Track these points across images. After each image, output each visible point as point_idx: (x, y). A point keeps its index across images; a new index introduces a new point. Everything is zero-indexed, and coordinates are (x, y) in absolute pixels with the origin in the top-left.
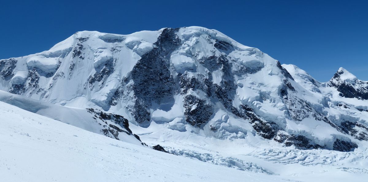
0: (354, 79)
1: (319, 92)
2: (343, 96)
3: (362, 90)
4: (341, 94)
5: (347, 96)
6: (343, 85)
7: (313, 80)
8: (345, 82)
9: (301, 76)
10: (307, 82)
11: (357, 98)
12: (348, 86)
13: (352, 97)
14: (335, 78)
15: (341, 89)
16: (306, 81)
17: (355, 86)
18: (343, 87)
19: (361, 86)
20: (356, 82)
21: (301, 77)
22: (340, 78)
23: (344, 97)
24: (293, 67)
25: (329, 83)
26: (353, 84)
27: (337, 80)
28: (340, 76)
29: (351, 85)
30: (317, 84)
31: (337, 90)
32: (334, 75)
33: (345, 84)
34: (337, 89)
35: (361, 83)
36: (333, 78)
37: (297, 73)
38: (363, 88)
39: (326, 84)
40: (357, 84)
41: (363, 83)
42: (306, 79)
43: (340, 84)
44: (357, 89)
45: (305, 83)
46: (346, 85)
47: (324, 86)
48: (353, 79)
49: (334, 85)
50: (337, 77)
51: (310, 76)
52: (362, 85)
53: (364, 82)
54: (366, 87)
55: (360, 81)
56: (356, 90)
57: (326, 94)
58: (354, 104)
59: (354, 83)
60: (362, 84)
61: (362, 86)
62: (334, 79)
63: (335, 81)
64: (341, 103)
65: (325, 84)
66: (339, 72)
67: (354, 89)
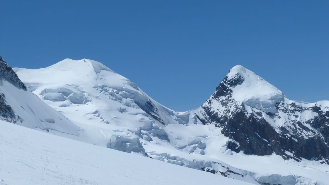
0: (271, 99)
1: (164, 137)
2: (238, 151)
3: (295, 131)
4: (234, 144)
5: (250, 150)
6: (240, 116)
7: (149, 104)
8: (244, 108)
9: (111, 90)
10: (127, 108)
11: (280, 153)
12: (254, 120)
13: (265, 151)
14: (217, 96)
15: (231, 131)
16: (123, 107)
17: (276, 119)
18: (239, 122)
19: (293, 118)
20: (278, 108)
21: (111, 94)
22: (231, 96)
23: (242, 152)
24: (91, 65)
25: (200, 112)
26: (271, 115)
27: (224, 104)
28: (231, 91)
29: (264, 116)
30: (162, 115)
31: (223, 132)
32: (217, 88)
33: (244, 114)
34: (221, 129)
35: (293, 108)
36: (212, 96)
37: (100, 84)
38: (299, 124)
39: (192, 116)
40: (280, 113)
41: (301, 110)
42: (124, 100)
43: (230, 114)
44: (282, 128)
45: (122, 111)
46: (248, 116)
47: (184, 120)
48: (269, 97)
49: (213, 117)
50: (224, 94)
51: (140, 92)
52: (297, 117)
53: (304, 105)
54: (308, 122)
55: (293, 105)
56: (278, 131)
57: (186, 143)
58: (253, 171)
59: (272, 109)
60: (298, 113)
61: (298, 119)
62: (214, 101)
63: (216, 106)
64: (213, 165)
65: (188, 116)
66: (228, 79)
67: (272, 129)
